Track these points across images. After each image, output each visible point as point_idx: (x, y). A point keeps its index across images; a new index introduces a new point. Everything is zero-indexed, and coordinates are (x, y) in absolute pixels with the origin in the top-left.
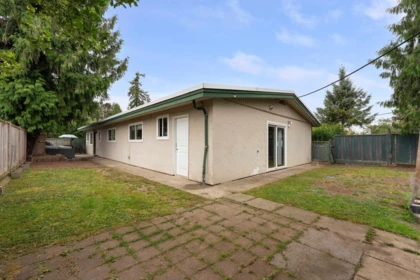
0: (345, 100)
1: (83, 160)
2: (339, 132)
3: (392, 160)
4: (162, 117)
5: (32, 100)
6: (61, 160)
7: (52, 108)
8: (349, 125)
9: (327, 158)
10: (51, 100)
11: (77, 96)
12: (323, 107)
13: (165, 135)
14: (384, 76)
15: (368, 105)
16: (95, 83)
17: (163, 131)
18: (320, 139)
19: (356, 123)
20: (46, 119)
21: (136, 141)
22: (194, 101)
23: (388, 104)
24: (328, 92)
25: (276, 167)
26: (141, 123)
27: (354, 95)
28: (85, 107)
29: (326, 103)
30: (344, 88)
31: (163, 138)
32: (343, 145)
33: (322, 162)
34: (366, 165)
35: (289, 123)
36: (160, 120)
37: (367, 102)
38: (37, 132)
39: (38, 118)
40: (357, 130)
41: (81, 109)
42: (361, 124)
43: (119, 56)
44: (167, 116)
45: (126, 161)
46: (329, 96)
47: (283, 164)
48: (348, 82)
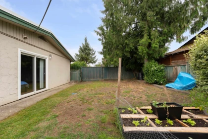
0: (87, 51)
2: (84, 65)
3: (102, 78)
8: (89, 63)
9: (78, 79)
12: (79, 54)
14: (100, 40)
15: (95, 55)
18: (75, 69)
19: (91, 62)
23: (101, 53)
24: (80, 47)
25: (36, 91)
27: (90, 50)
29: (79, 52)
30: (87, 46)
32: (85, 72)
33: (76, 81)
34: (94, 81)
35: (50, 56)
37: (94, 54)
40: (91, 65)
42: (92, 63)
46: (81, 49)
47: (44, 87)
48: (88, 44)
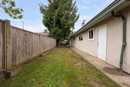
1: (68, 47)
4: (91, 30)
5: (57, 31)
6: (63, 47)
7: (60, 33)
10: (60, 31)
11: (65, 28)
13: (92, 38)
16: (69, 24)
17: (91, 36)
20: (60, 36)
21: (81, 41)
22: (112, 12)
26: (82, 34)
28: (68, 32)
31: (91, 39)
36: (90, 32)
38: (58, 39)
39: (58, 36)
41: (67, 32)
43: (77, 14)
44: (93, 29)
45: (78, 48)
